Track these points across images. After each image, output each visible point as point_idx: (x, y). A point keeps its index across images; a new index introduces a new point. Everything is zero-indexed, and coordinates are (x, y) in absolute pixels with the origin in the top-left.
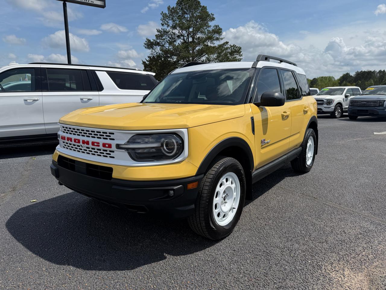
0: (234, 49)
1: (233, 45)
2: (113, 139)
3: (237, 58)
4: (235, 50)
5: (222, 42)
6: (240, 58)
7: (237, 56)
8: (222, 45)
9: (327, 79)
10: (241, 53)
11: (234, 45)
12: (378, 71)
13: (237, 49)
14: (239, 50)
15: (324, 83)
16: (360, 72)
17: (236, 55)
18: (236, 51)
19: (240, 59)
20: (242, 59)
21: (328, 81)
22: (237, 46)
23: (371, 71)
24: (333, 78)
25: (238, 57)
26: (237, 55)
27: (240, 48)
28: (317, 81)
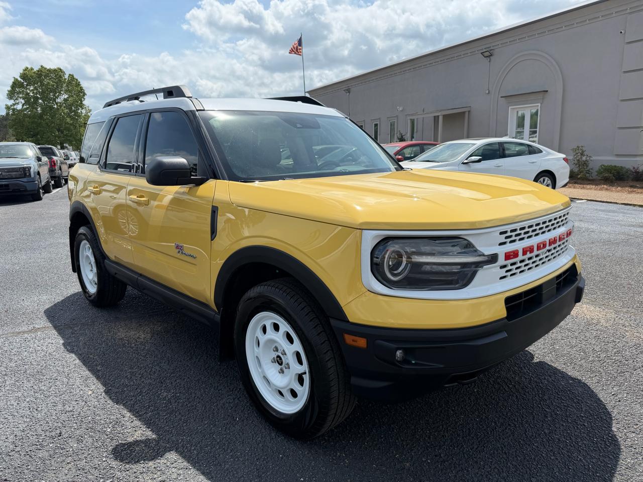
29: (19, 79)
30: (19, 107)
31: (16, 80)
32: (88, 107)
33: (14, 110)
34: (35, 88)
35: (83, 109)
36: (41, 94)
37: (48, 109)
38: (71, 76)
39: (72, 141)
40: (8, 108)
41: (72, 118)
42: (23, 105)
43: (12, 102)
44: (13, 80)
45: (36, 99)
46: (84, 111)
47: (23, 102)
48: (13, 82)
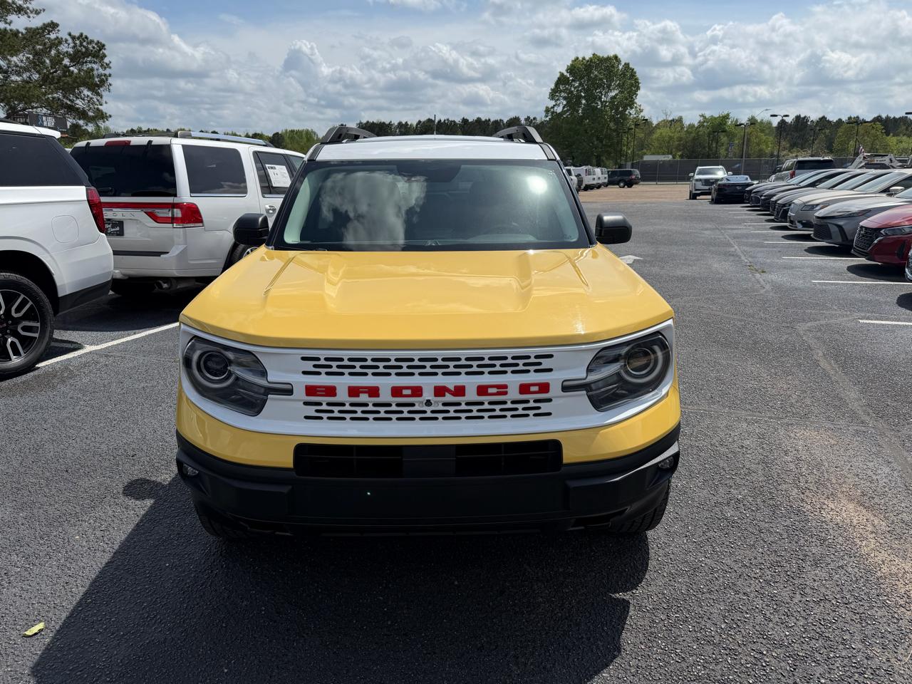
0: (84, 47)
1: (77, 35)
2: (550, 370)
3: (95, 72)
4: (87, 49)
5: (37, 22)
6: (103, 72)
7: (95, 66)
8: (37, 29)
9: (302, 136)
10: (106, 60)
11: (81, 35)
12: (396, 124)
13: (94, 48)
14: (100, 50)
15: (299, 144)
16: (365, 124)
17: (90, 62)
18: (87, 53)
19: (105, 75)
20: (110, 75)
21: (305, 139)
22: (90, 38)
23: (384, 123)
24: (315, 133)
25: (97, 70)
26: (95, 63)
27: (102, 46)
28: (283, 139)
29: (565, 74)
30: (559, 110)
31: (562, 74)
32: (640, 106)
33: (553, 113)
34: (580, 84)
35: (632, 108)
36: (586, 91)
37: (591, 111)
38: (627, 65)
39: (610, 153)
40: (547, 110)
41: (616, 121)
42: (564, 107)
43: (553, 103)
44: (558, 75)
45: (579, 97)
46: (633, 111)
47: (565, 102)
48: (559, 78)
